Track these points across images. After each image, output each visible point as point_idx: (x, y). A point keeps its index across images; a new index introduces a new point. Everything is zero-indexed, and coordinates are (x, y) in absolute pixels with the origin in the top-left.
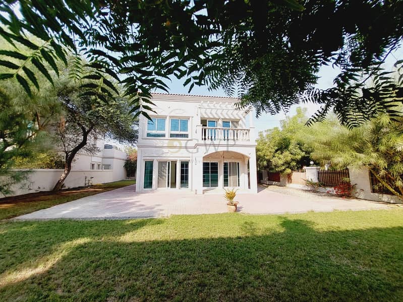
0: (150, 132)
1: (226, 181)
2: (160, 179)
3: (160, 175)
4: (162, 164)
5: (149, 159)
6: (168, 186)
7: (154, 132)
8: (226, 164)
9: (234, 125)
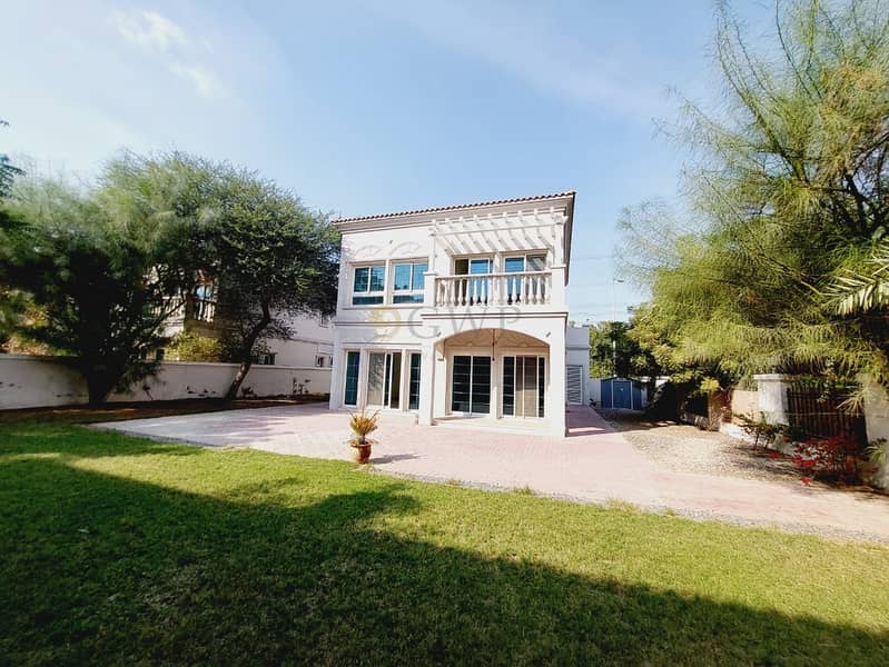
0: (358, 294)
1: (508, 401)
2: (372, 387)
3: (373, 381)
4: (376, 357)
5: (353, 347)
6: (386, 403)
7: (364, 294)
8: (508, 361)
9: (533, 264)
